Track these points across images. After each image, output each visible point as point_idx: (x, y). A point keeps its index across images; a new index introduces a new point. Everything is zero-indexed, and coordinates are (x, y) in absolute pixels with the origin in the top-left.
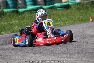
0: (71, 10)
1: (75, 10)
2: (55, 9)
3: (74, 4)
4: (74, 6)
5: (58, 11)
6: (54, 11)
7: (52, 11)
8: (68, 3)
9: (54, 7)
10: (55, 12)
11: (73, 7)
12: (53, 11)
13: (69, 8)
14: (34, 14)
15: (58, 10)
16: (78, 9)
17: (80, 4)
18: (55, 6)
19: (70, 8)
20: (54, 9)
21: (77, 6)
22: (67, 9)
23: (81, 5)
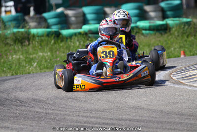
1: (178, 36)
3: (177, 24)
8: (166, 22)
9: (135, 28)
11: (174, 29)
15: (143, 34)
16: (184, 35)
18: (137, 27)
19: (170, 31)
21: (184, 28)
23: (192, 26)
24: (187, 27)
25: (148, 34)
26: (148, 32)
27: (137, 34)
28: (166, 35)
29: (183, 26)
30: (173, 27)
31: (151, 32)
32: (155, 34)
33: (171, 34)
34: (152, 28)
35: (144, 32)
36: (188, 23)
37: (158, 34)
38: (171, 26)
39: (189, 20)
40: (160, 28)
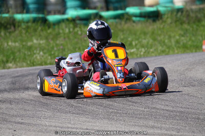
0: (163, 24)
1: (171, 23)
2: (127, 19)
3: (169, 11)
4: (169, 15)
5: (134, 24)
6: (126, 23)
7: (121, 24)
8: (157, 8)
9: (125, 15)
10: (126, 26)
11: (166, 16)
12: (123, 22)
13: (159, 18)
14: (80, 28)
15: (134, 22)
16: (178, 23)
17: (182, 12)
18: (127, 14)
19: (161, 18)
20: (125, 19)
21: (176, 15)
22: (154, 21)
23: (184, 13)
24: (179, 14)
29: (175, 13)
34: (143, 14)
38: (162, 12)
40: (151, 15)
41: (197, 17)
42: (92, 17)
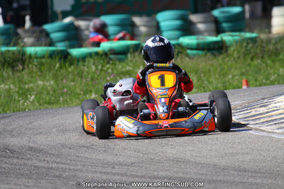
1: (239, 58)
2: (179, 52)
3: (237, 41)
8: (222, 38)
9: (176, 46)
11: (232, 49)
14: (114, 64)
17: (255, 43)
19: (226, 51)
21: (246, 46)
24: (251, 45)
25: (195, 55)
26: (195, 52)
27: (180, 55)
28: (221, 57)
29: (245, 44)
30: (231, 46)
31: (200, 52)
32: (206, 55)
33: (228, 56)
34: (201, 46)
35: (189, 51)
36: (253, 40)
37: (209, 54)
38: (228, 44)
39: (254, 35)
40: (212, 47)
41: (277, 49)
42: (131, 50)
